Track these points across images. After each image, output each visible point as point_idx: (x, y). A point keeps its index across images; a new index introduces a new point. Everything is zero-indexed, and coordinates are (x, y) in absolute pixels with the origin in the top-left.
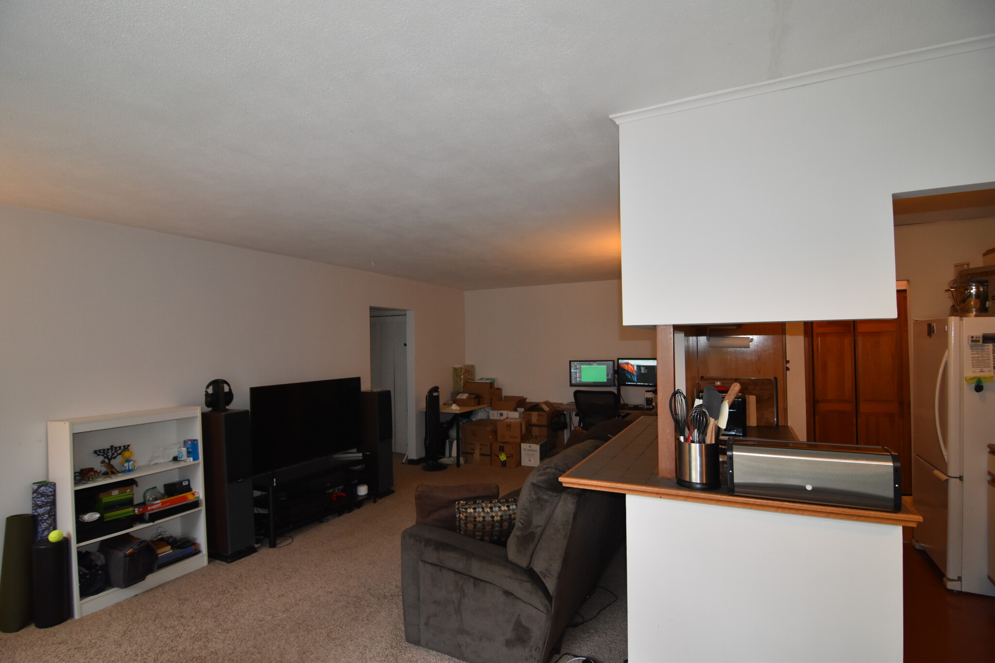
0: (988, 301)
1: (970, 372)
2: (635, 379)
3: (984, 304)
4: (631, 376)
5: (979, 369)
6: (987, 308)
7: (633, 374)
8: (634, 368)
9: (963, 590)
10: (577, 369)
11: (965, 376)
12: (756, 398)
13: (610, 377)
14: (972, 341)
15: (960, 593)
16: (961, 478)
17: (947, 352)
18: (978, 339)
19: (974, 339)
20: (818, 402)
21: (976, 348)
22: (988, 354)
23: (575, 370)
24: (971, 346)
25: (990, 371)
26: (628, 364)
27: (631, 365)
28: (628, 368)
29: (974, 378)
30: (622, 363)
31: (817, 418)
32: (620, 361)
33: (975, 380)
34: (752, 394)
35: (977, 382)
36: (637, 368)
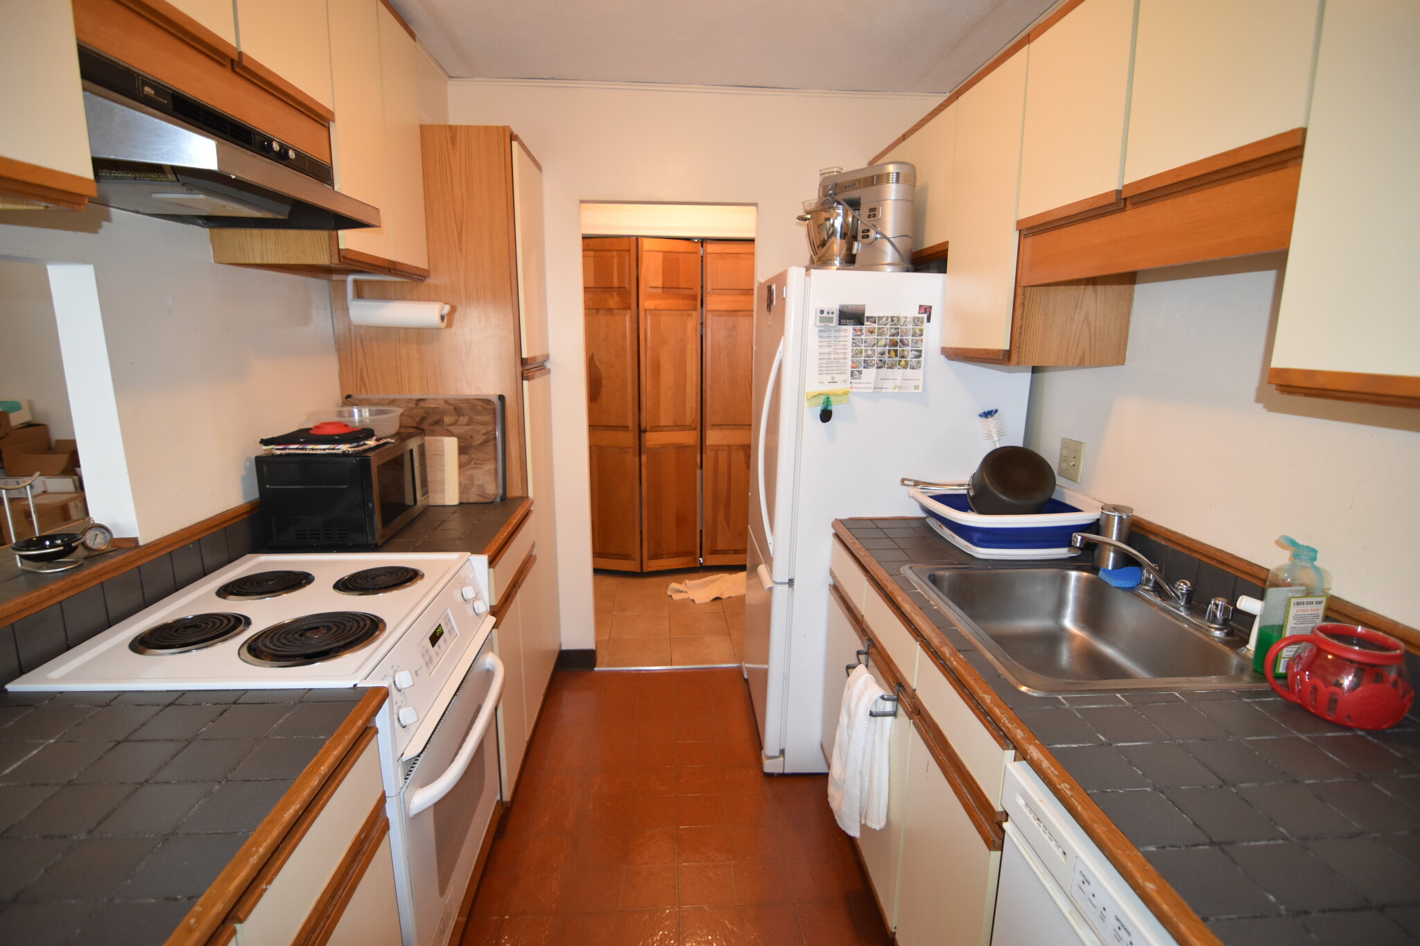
0: (856, 240)
1: (817, 384)
3: (850, 248)
5: (829, 378)
6: (855, 256)
9: (786, 772)
11: (807, 390)
12: (459, 443)
14: (822, 320)
15: (783, 775)
16: (791, 582)
17: (782, 340)
18: (830, 315)
19: (825, 314)
20: (645, 431)
21: (827, 334)
22: (845, 347)
24: (820, 331)
25: (845, 381)
29: (820, 395)
31: (644, 458)
33: (821, 400)
34: (451, 434)
35: (823, 403)
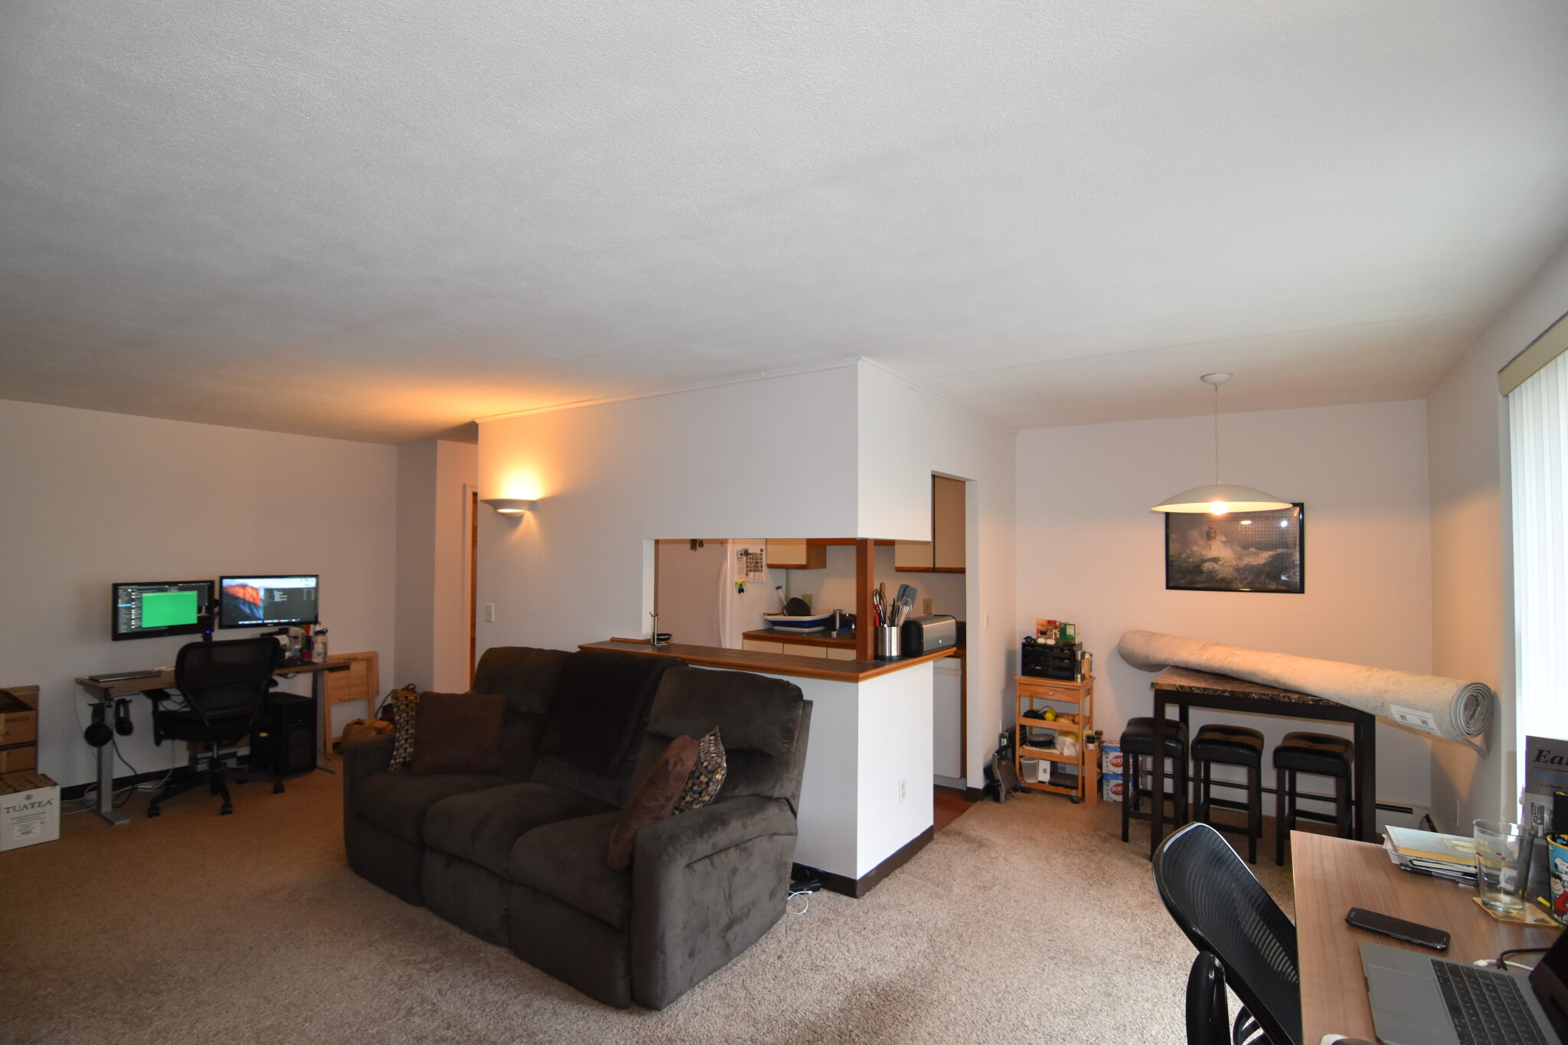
1: (737, 578)
2: (260, 613)
4: (251, 609)
5: (740, 576)
7: (255, 605)
8: (258, 594)
10: (133, 600)
11: (734, 581)
13: (203, 613)
17: (726, 563)
18: (741, 553)
23: (127, 602)
26: (244, 586)
27: (253, 588)
28: (244, 594)
30: (231, 586)
32: (226, 582)
35: (740, 586)
36: (265, 594)
